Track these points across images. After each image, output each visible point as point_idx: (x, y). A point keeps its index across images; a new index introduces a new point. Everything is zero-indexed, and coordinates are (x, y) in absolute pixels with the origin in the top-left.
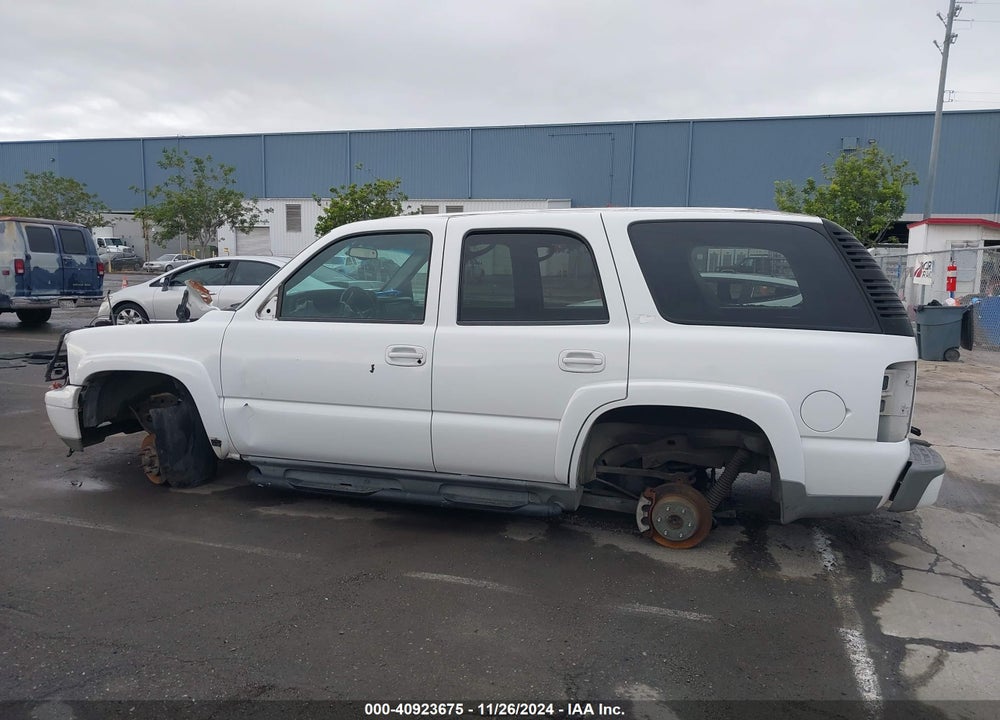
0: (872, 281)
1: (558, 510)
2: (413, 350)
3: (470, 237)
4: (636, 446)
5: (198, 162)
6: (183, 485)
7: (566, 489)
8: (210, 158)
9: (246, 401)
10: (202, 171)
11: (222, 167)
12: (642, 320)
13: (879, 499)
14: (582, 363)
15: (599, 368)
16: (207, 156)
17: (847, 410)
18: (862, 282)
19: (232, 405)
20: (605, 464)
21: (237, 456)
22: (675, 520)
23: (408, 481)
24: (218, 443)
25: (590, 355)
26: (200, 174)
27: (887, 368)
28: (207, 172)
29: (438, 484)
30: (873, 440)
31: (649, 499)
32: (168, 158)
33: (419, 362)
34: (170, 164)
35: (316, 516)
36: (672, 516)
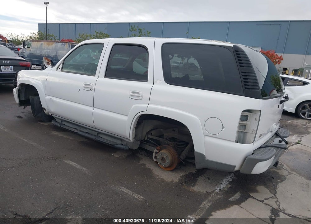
0: (245, 73)
1: (127, 148)
2: (90, 85)
3: (115, 46)
4: (162, 130)
5: (140, 30)
6: (42, 121)
7: (129, 141)
8: (144, 29)
9: (51, 97)
10: (141, 33)
11: (147, 32)
12: (158, 82)
13: (235, 167)
14: (135, 96)
15: (140, 98)
16: (143, 28)
17: (223, 127)
18: (241, 73)
19: (48, 97)
20: (152, 135)
21: (51, 114)
22: (163, 159)
23: (90, 130)
24: (45, 109)
25: (138, 93)
26: (140, 34)
27: (243, 111)
28: (143, 33)
29: (97, 133)
30: (233, 142)
31: (158, 150)
32: (132, 28)
33: (91, 89)
34: (133, 30)
35: (65, 137)
36: (162, 158)
